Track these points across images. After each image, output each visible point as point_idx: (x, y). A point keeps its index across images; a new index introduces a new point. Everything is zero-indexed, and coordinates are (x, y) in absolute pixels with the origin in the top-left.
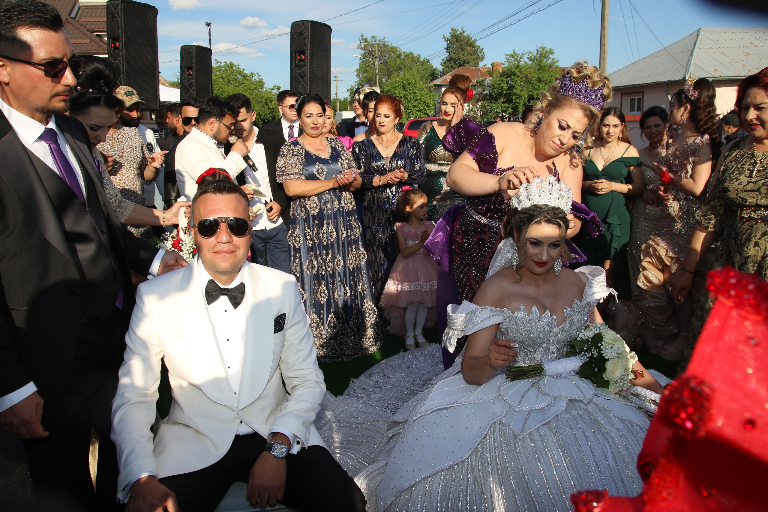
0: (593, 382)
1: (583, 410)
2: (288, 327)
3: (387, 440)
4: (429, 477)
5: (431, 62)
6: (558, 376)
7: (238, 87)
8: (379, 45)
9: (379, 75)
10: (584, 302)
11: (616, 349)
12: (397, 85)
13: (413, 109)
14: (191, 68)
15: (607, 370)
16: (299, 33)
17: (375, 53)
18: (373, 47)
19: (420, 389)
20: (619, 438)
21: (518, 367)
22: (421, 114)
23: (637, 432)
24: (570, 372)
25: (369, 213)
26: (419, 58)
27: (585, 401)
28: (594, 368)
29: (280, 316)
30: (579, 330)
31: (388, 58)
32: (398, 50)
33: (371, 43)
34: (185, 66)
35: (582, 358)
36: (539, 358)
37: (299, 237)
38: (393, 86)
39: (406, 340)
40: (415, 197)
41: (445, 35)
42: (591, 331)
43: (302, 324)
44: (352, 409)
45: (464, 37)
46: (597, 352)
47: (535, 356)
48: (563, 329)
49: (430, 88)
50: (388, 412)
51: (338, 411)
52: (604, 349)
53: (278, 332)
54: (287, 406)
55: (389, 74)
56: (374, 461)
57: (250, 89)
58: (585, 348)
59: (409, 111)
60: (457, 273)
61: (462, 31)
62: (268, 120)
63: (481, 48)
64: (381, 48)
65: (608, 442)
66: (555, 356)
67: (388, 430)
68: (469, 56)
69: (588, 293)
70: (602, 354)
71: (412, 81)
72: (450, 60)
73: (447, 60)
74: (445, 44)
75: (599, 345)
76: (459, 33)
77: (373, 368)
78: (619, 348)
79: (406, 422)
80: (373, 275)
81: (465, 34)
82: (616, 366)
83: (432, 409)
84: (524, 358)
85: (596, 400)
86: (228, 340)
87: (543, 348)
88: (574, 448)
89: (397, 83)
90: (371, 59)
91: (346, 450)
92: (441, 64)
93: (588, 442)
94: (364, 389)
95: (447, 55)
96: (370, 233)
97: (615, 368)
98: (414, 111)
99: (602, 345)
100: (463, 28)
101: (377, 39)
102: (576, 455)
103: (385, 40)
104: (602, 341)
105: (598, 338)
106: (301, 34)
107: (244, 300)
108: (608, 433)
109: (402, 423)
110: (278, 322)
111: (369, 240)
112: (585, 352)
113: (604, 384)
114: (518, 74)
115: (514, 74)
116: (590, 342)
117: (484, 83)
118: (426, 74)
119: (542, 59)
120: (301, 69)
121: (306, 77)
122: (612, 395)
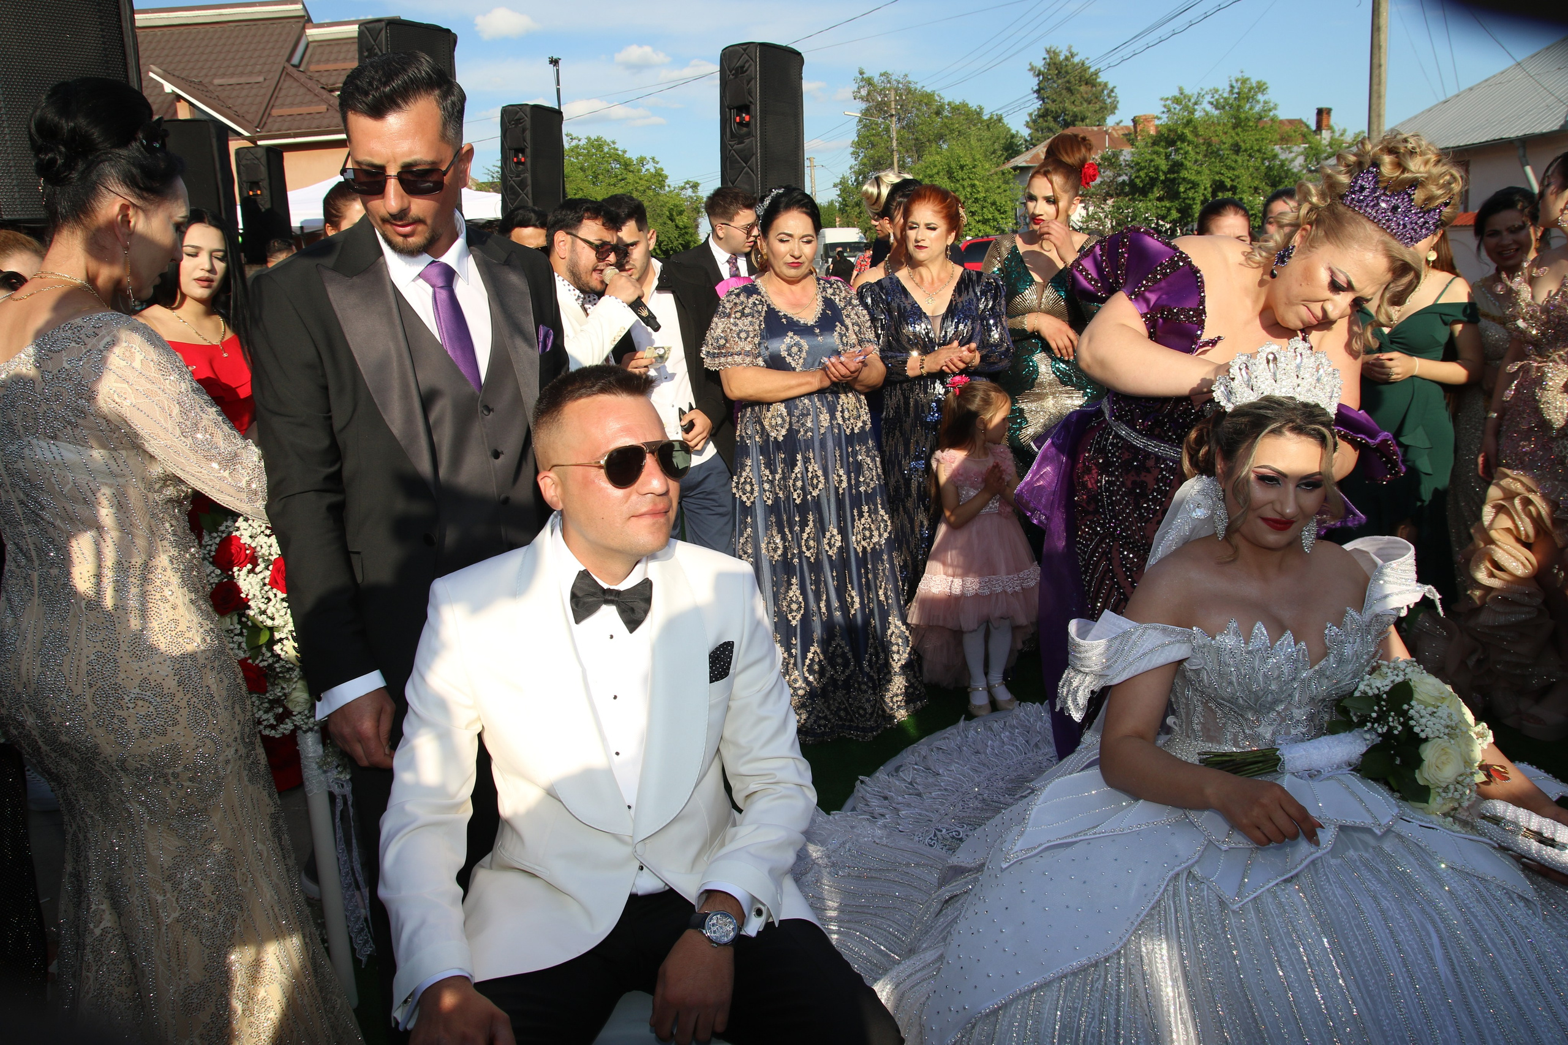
0: (1392, 789)
1: (1371, 850)
2: (738, 670)
3: (939, 907)
4: (1033, 990)
5: (1005, 121)
6: (1313, 774)
7: (614, 185)
8: (896, 90)
9: (899, 152)
10: (1367, 615)
11: (1445, 716)
12: (935, 170)
14: (522, 151)
15: (1426, 763)
16: (737, 69)
17: (889, 106)
18: (886, 95)
19: (1002, 799)
20: (1458, 914)
21: (1224, 755)
22: (988, 229)
23: (1500, 901)
24: (1339, 767)
25: (897, 433)
26: (979, 113)
27: (1377, 831)
28: (1393, 758)
29: (722, 646)
30: (1357, 675)
31: (917, 116)
32: (937, 98)
33: (881, 86)
34: (511, 146)
35: (1367, 736)
36: (1268, 736)
37: (752, 485)
38: (929, 172)
39: (971, 695)
41: (1034, 64)
42: (1385, 676)
43: (767, 663)
44: (862, 840)
45: (1074, 66)
46: (1400, 724)
47: (1261, 730)
48: (1321, 673)
49: (1003, 174)
50: (938, 846)
51: (834, 843)
52: (1416, 716)
53: (717, 680)
54: (736, 834)
55: (919, 149)
56: (911, 952)
57: (637, 190)
58: (1374, 715)
60: (1085, 553)
61: (1068, 54)
63: (1110, 86)
64: (901, 96)
65: (1434, 923)
66: (1304, 731)
67: (940, 886)
68: (1085, 105)
69: (1376, 596)
70: (1412, 727)
71: (967, 161)
72: (1044, 114)
73: (1039, 116)
74: (1034, 83)
75: (1406, 707)
76: (1062, 57)
77: (904, 753)
78: (1450, 716)
79: (980, 868)
80: (905, 561)
81: (1076, 60)
82: (1446, 753)
83: (1040, 845)
84: (1235, 736)
86: (615, 697)
87: (1279, 713)
88: (1354, 934)
89: (935, 166)
90: (880, 120)
91: (852, 925)
92: (1027, 125)
93: (1385, 920)
94: (886, 798)
95: (1038, 104)
96: (897, 473)
97: (1444, 758)
98: (974, 223)
99: (1412, 707)
100: (1070, 47)
101: (894, 78)
102: (1361, 949)
103: (910, 78)
104: (1411, 699)
105: (1402, 692)
106: (741, 70)
107: (649, 614)
108: (1431, 902)
109: (970, 870)
110: (717, 658)
111: (897, 489)
112: (1373, 724)
113: (1417, 794)
114: (1190, 136)
115: (1182, 138)
116: (1384, 700)
117: (1117, 158)
118: (996, 146)
119: (1242, 103)
120: (742, 143)
121: (753, 159)
122: (1436, 819)
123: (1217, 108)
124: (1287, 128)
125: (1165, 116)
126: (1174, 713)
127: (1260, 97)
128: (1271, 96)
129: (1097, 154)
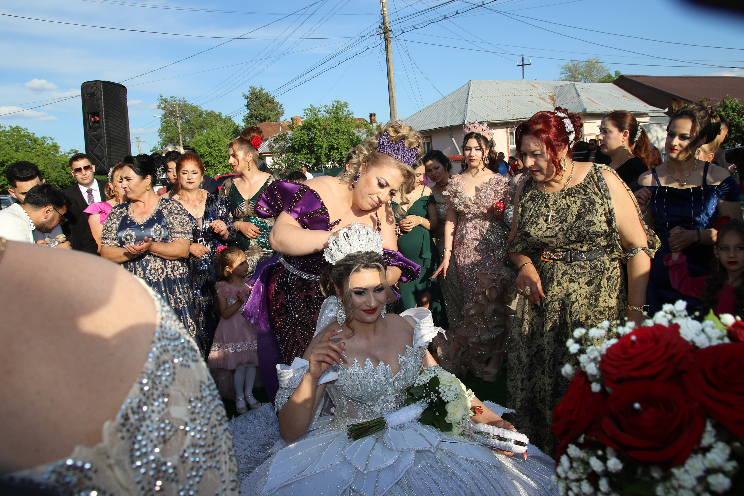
0: (436, 427)
1: (431, 459)
5: (233, 119)
6: (401, 427)
8: (179, 105)
9: (182, 134)
10: (415, 347)
11: (454, 390)
13: (219, 166)
15: (449, 413)
16: (91, 94)
17: (176, 113)
18: (174, 107)
20: (471, 481)
21: (360, 425)
22: (228, 170)
24: (412, 421)
26: (220, 116)
27: (432, 450)
28: (435, 412)
30: (414, 377)
31: (190, 117)
32: (199, 109)
33: (171, 103)
35: (423, 405)
36: (379, 411)
38: (198, 144)
39: (237, 403)
40: (232, 256)
41: (245, 93)
42: (427, 375)
45: (263, 94)
46: (436, 397)
47: (375, 409)
48: (399, 378)
52: (442, 392)
55: (192, 133)
58: (424, 395)
59: (215, 167)
62: (66, 186)
63: (280, 104)
64: (181, 108)
65: (462, 488)
66: (394, 406)
68: (269, 112)
69: (418, 336)
70: (441, 398)
71: (216, 138)
72: (251, 116)
73: (249, 117)
74: (245, 102)
75: (437, 388)
76: (257, 90)
78: (456, 389)
81: (264, 92)
82: (457, 407)
83: (276, 487)
85: (443, 446)
87: (382, 400)
89: (201, 141)
90: (172, 119)
92: (243, 121)
95: (248, 112)
97: (456, 409)
98: (221, 168)
99: (440, 388)
100: (261, 86)
104: (439, 384)
105: (435, 381)
106: (93, 94)
112: (424, 399)
113: (447, 427)
114: (317, 126)
115: (314, 126)
116: (427, 387)
117: (286, 136)
118: (230, 131)
119: (338, 111)
120: (96, 131)
121: (103, 139)
122: (456, 437)
123: (328, 113)
124: (358, 122)
125: (305, 117)
126: (334, 406)
127: (345, 109)
128: (350, 108)
129: (276, 134)
